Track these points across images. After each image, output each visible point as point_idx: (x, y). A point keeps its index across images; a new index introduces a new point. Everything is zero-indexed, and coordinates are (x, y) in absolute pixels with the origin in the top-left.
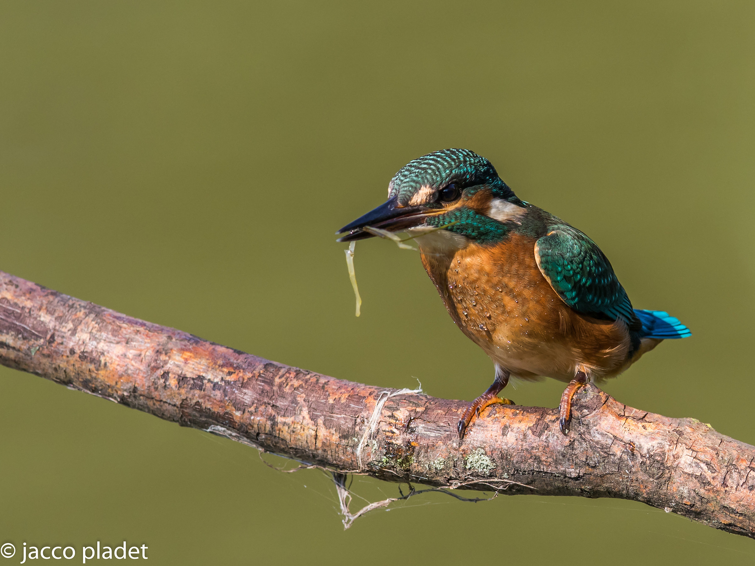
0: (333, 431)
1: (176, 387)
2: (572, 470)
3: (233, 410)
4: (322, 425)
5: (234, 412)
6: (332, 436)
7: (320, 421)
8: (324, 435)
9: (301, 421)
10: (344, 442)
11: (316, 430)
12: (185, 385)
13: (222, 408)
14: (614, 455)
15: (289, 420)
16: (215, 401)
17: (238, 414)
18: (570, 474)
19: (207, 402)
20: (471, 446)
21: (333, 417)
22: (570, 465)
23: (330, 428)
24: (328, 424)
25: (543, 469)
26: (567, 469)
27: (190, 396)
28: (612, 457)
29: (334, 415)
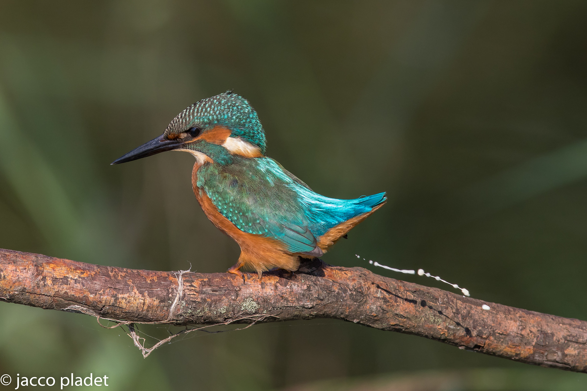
0: (154, 299)
1: (52, 285)
2: (308, 303)
3: (89, 294)
4: (147, 296)
5: (89, 295)
6: (154, 302)
7: (146, 294)
8: (149, 302)
9: (134, 295)
10: (162, 304)
11: (144, 299)
12: (57, 283)
13: (81, 293)
14: (334, 291)
15: (126, 296)
16: (77, 290)
17: (92, 296)
18: (308, 306)
19: (71, 292)
20: (243, 297)
21: (153, 291)
22: (307, 301)
23: (152, 297)
24: (151, 295)
25: (290, 305)
26: (305, 303)
27: (61, 289)
28: (333, 293)
29: (154, 289)
